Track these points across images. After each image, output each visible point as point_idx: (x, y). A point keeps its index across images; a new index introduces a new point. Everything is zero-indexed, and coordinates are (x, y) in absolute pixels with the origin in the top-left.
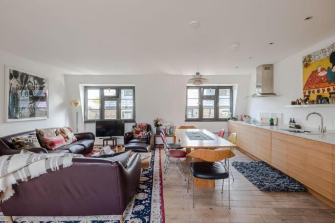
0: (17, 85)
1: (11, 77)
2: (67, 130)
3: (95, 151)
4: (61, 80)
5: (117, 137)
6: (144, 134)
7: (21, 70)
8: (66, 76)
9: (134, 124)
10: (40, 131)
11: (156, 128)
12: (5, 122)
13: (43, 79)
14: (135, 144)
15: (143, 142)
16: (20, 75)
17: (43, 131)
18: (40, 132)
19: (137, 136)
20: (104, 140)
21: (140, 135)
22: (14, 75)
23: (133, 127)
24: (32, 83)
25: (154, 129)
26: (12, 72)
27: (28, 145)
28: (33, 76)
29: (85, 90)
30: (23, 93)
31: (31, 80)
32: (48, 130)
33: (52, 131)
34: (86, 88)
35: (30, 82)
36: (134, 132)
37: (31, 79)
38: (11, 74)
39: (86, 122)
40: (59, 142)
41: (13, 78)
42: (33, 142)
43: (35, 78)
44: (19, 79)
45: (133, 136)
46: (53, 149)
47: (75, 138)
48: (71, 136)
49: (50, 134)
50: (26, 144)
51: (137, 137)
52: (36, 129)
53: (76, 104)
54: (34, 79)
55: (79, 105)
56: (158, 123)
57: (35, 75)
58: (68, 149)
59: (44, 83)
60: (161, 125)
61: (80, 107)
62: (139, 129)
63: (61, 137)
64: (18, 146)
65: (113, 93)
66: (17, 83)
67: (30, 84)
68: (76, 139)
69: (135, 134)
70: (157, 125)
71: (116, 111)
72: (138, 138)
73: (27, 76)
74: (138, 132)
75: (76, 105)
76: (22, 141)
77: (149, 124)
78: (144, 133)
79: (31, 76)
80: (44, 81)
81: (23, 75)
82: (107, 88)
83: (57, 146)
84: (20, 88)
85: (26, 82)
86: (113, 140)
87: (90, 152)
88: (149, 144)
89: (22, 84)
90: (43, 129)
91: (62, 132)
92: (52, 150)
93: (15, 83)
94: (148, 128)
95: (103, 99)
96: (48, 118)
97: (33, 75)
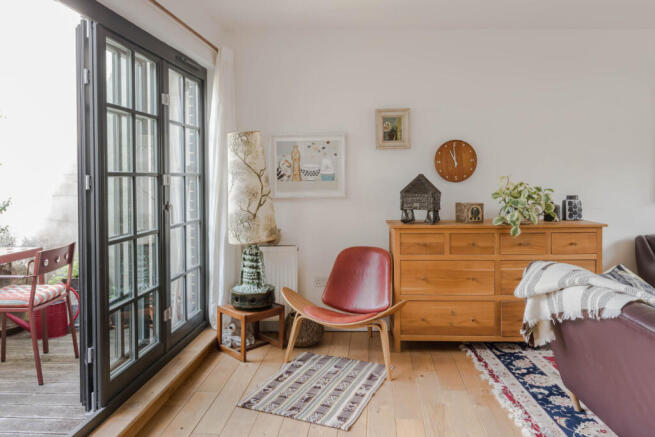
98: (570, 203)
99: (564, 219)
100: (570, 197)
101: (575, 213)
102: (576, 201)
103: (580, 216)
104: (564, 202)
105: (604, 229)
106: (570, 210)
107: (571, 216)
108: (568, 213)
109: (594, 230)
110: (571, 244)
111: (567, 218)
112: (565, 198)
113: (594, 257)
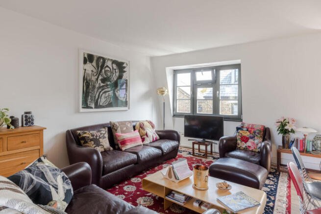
0: (92, 71)
1: (85, 62)
2: (148, 124)
3: (181, 156)
4: (146, 63)
5: (213, 141)
6: (256, 143)
7: (96, 53)
8: (152, 59)
9: (239, 124)
10: (114, 124)
11: (281, 135)
12: (78, 111)
13: (123, 63)
14: (238, 161)
15: (253, 159)
16: (95, 59)
17: (117, 124)
18: (113, 126)
19: (243, 145)
20: (194, 143)
21: (249, 143)
22: (89, 58)
23: (238, 129)
24: (109, 68)
25: (278, 138)
26: (86, 56)
27: (93, 142)
28: (111, 60)
29: (174, 75)
30: (99, 80)
31: (109, 65)
32: (123, 123)
33: (129, 125)
34: (175, 72)
35: (107, 66)
36: (238, 138)
37: (109, 63)
38: (85, 58)
39: (174, 116)
40: (131, 140)
41: (88, 62)
42: (100, 138)
43: (114, 62)
44: (94, 63)
45: (236, 143)
46: (124, 149)
47: (156, 136)
48: (152, 133)
49: (125, 129)
50: (91, 140)
51: (244, 147)
52: (110, 122)
53: (162, 92)
54: (112, 63)
55: (166, 93)
56: (286, 128)
57: (114, 59)
58: (136, 153)
59: (125, 67)
60: (293, 131)
61: (168, 96)
62: (247, 134)
63: (136, 134)
64: (83, 141)
65: (207, 76)
66: (93, 68)
67: (107, 69)
68: (158, 138)
69: (239, 142)
70: (284, 130)
71: (211, 102)
72: (245, 150)
73: (104, 59)
74: (245, 139)
75: (163, 94)
76: (88, 135)
77: (267, 126)
78: (256, 141)
79: (109, 59)
80: (124, 65)
81: (99, 58)
82: (200, 69)
83: (129, 146)
84: (95, 74)
85: (102, 67)
86: (206, 146)
87: (174, 158)
88: (265, 166)
89: (98, 69)
90: (118, 122)
91: (142, 127)
92: (121, 150)
93: (90, 67)
94: (266, 134)
95: (195, 85)
96: (129, 108)
97: (111, 58)
98: (26, 116)
99: (22, 126)
100: (26, 113)
101: (29, 122)
102: (30, 115)
103: (32, 123)
104: (22, 116)
105: (44, 130)
106: (26, 120)
107: (26, 124)
108: (24, 122)
109: (38, 132)
110: (23, 142)
111: (24, 125)
112: (23, 113)
113: (38, 147)
